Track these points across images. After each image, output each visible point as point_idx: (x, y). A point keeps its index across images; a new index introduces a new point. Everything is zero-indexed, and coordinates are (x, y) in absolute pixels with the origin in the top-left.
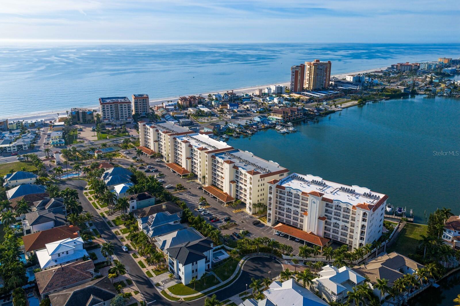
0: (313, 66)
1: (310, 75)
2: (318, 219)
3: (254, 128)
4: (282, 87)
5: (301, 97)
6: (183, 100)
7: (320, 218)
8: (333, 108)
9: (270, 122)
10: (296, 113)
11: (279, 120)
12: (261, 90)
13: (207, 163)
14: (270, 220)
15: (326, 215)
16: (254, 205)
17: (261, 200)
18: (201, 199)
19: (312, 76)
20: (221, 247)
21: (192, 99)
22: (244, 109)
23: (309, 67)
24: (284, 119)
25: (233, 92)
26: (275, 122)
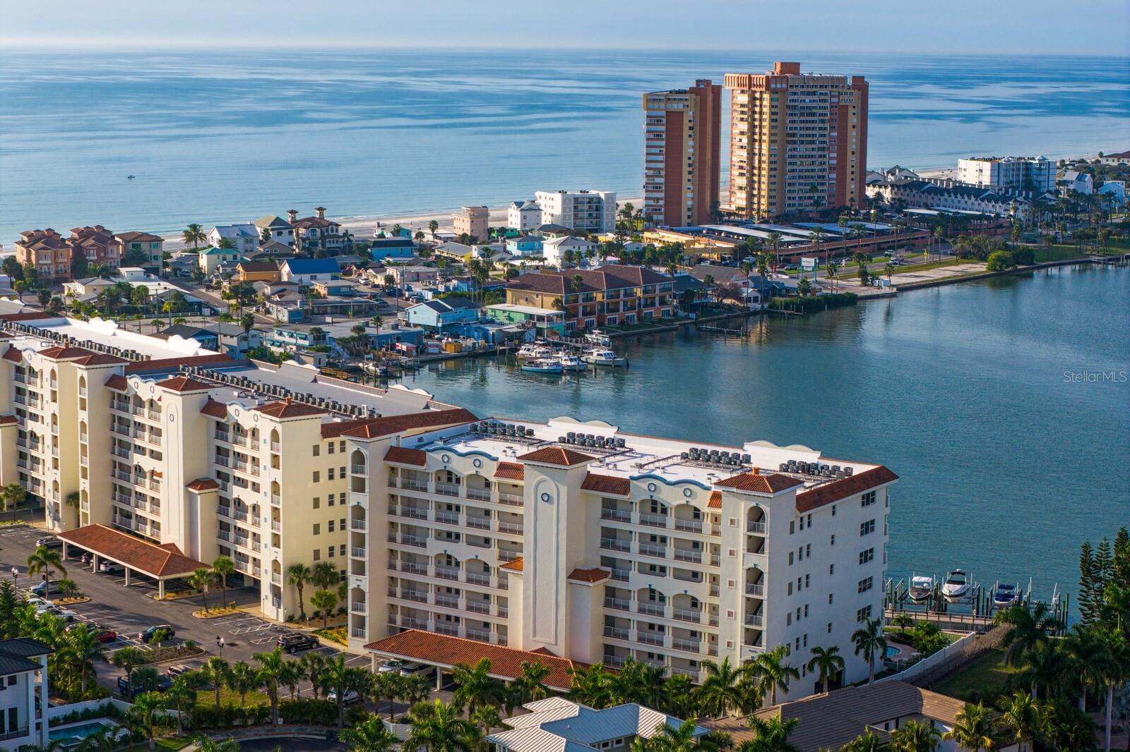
0: (766, 96)
1: (752, 141)
2: (569, 577)
3: (399, 351)
4: (599, 199)
5: (693, 243)
6: (40, 245)
7: (577, 574)
8: (854, 285)
9: (492, 330)
10: (639, 292)
11: (541, 318)
12: (479, 215)
13: (83, 416)
14: (360, 623)
15: (607, 561)
16: (297, 571)
17: (331, 555)
18: (34, 558)
19: (765, 147)
20: (102, 707)
21: (91, 241)
22: (374, 291)
23: (744, 99)
24: (568, 317)
25: (322, 218)
26: (516, 330)
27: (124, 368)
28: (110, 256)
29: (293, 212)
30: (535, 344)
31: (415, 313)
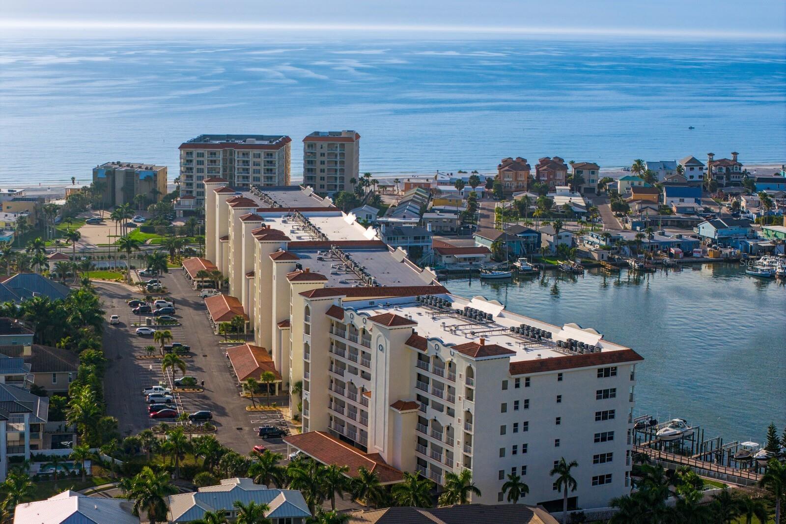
2: (391, 406)
9: (751, 243)
15: (419, 397)
25: (735, 160)
26: (770, 245)
27: (287, 244)
28: (558, 178)
29: (711, 155)
30: (778, 256)
31: (703, 228)
